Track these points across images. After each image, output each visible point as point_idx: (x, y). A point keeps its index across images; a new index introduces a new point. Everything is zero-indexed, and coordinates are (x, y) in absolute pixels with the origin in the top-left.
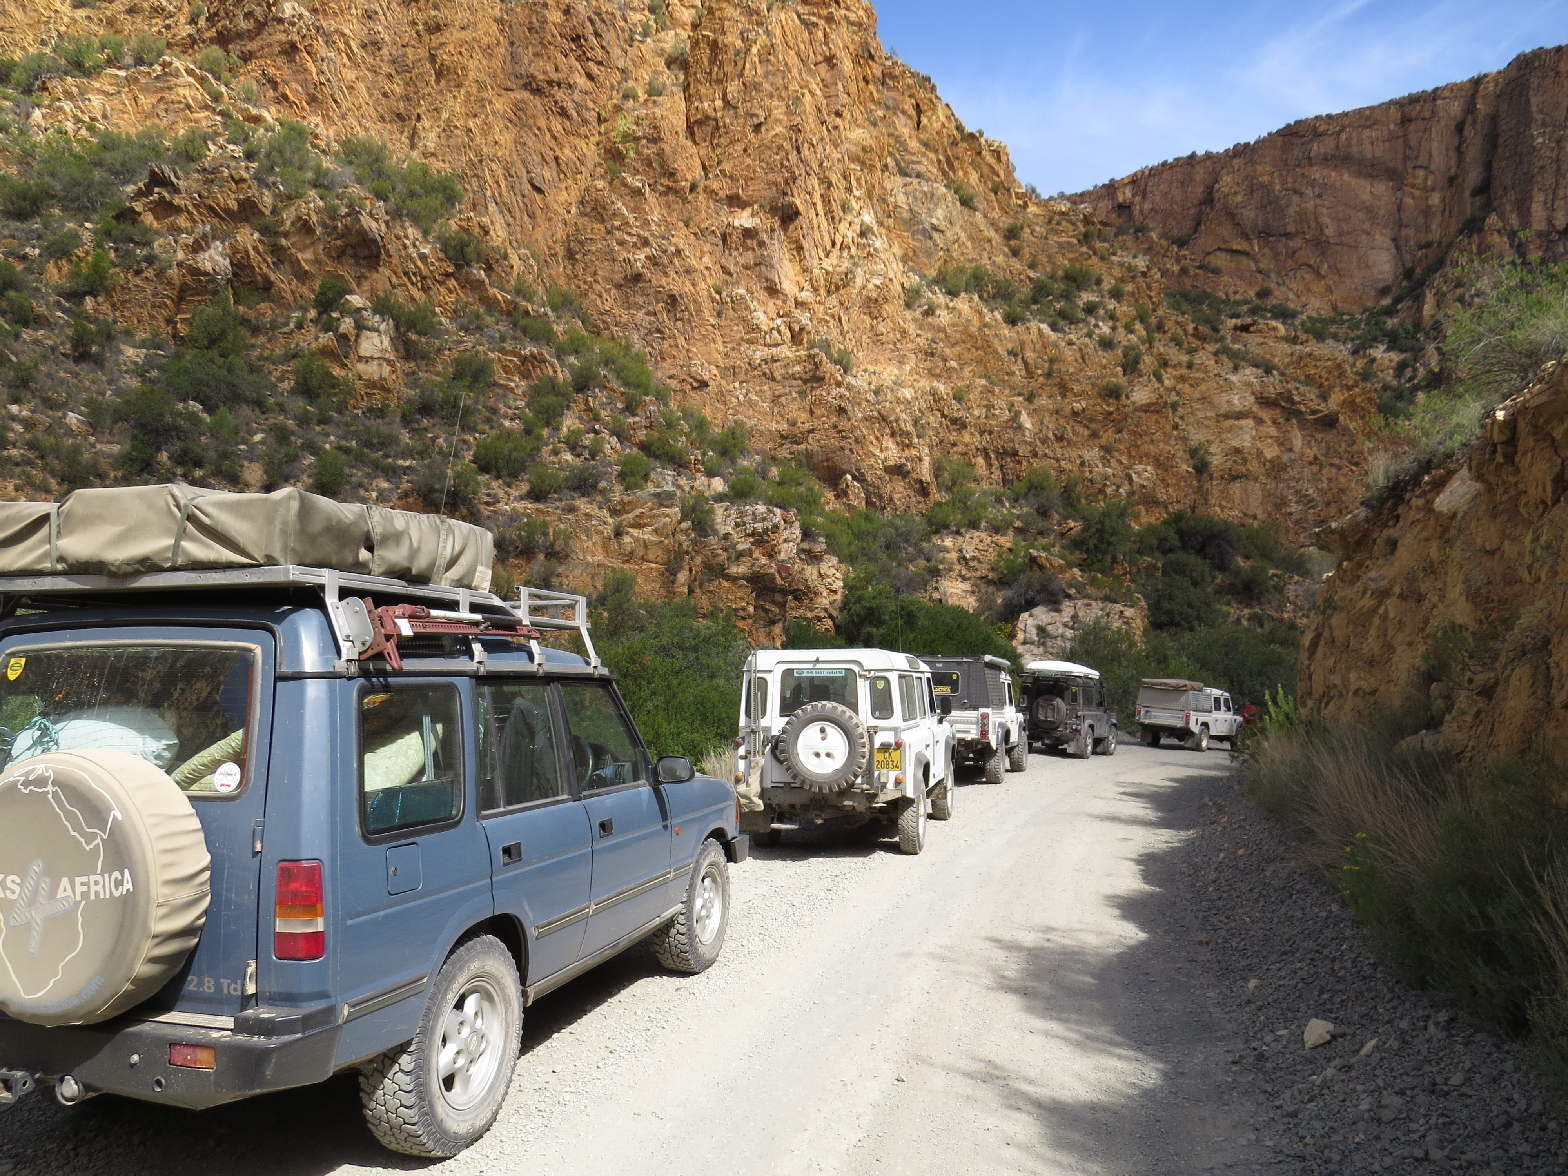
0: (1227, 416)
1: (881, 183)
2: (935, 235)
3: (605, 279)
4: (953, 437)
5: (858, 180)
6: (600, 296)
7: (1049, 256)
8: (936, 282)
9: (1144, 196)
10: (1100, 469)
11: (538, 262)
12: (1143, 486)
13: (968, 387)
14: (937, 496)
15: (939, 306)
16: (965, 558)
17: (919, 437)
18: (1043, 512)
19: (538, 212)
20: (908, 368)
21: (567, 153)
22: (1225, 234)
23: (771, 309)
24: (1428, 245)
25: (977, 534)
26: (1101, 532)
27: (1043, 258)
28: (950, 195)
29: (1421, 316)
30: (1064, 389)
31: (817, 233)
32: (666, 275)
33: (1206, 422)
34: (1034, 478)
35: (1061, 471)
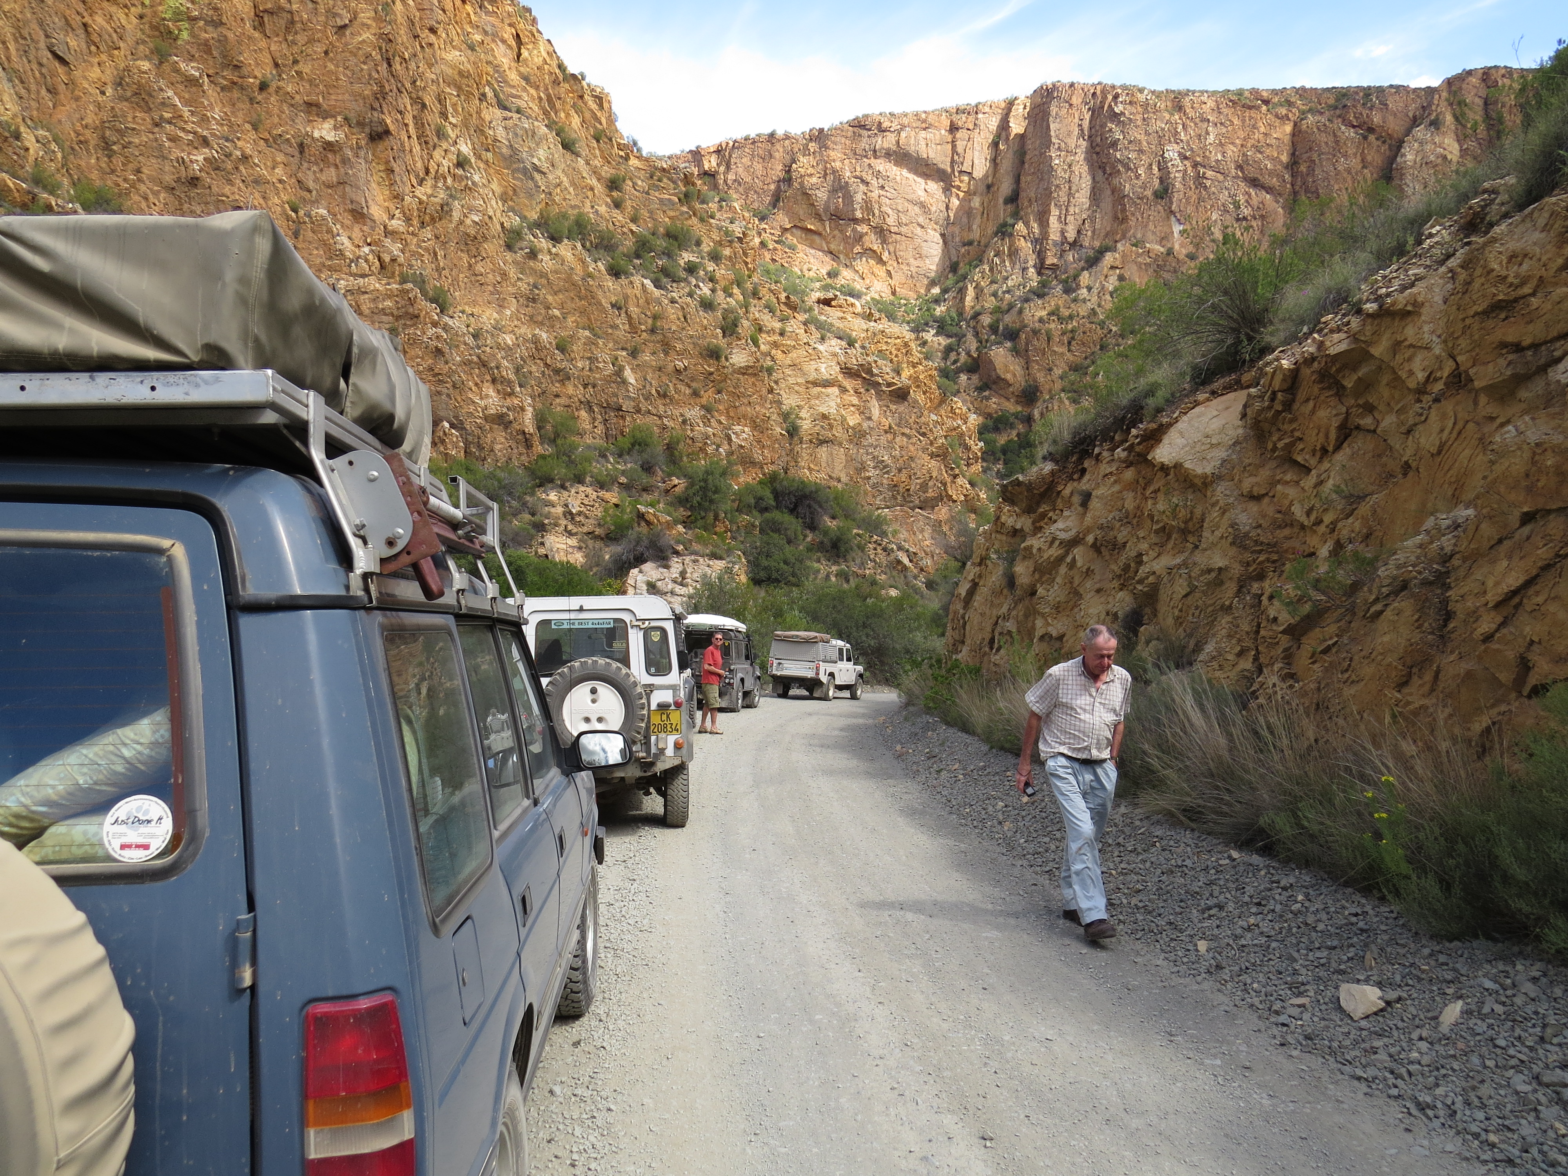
0: (815, 384)
1: (479, 113)
2: (537, 176)
3: (152, 179)
4: (556, 388)
5: (454, 105)
6: (146, 199)
7: (651, 212)
8: (538, 225)
9: (728, 167)
10: (701, 428)
11: (62, 148)
12: (742, 447)
13: (572, 337)
14: (539, 449)
15: (541, 250)
16: (571, 513)
17: (521, 386)
18: (648, 468)
19: (62, 88)
20: (508, 312)
21: (99, 22)
22: (801, 212)
23: (357, 234)
24: (970, 243)
25: (582, 488)
26: (704, 489)
27: (645, 213)
28: (551, 136)
29: (964, 306)
30: (667, 347)
31: (408, 157)
32: (230, 182)
33: (797, 388)
34: (638, 435)
35: (664, 428)
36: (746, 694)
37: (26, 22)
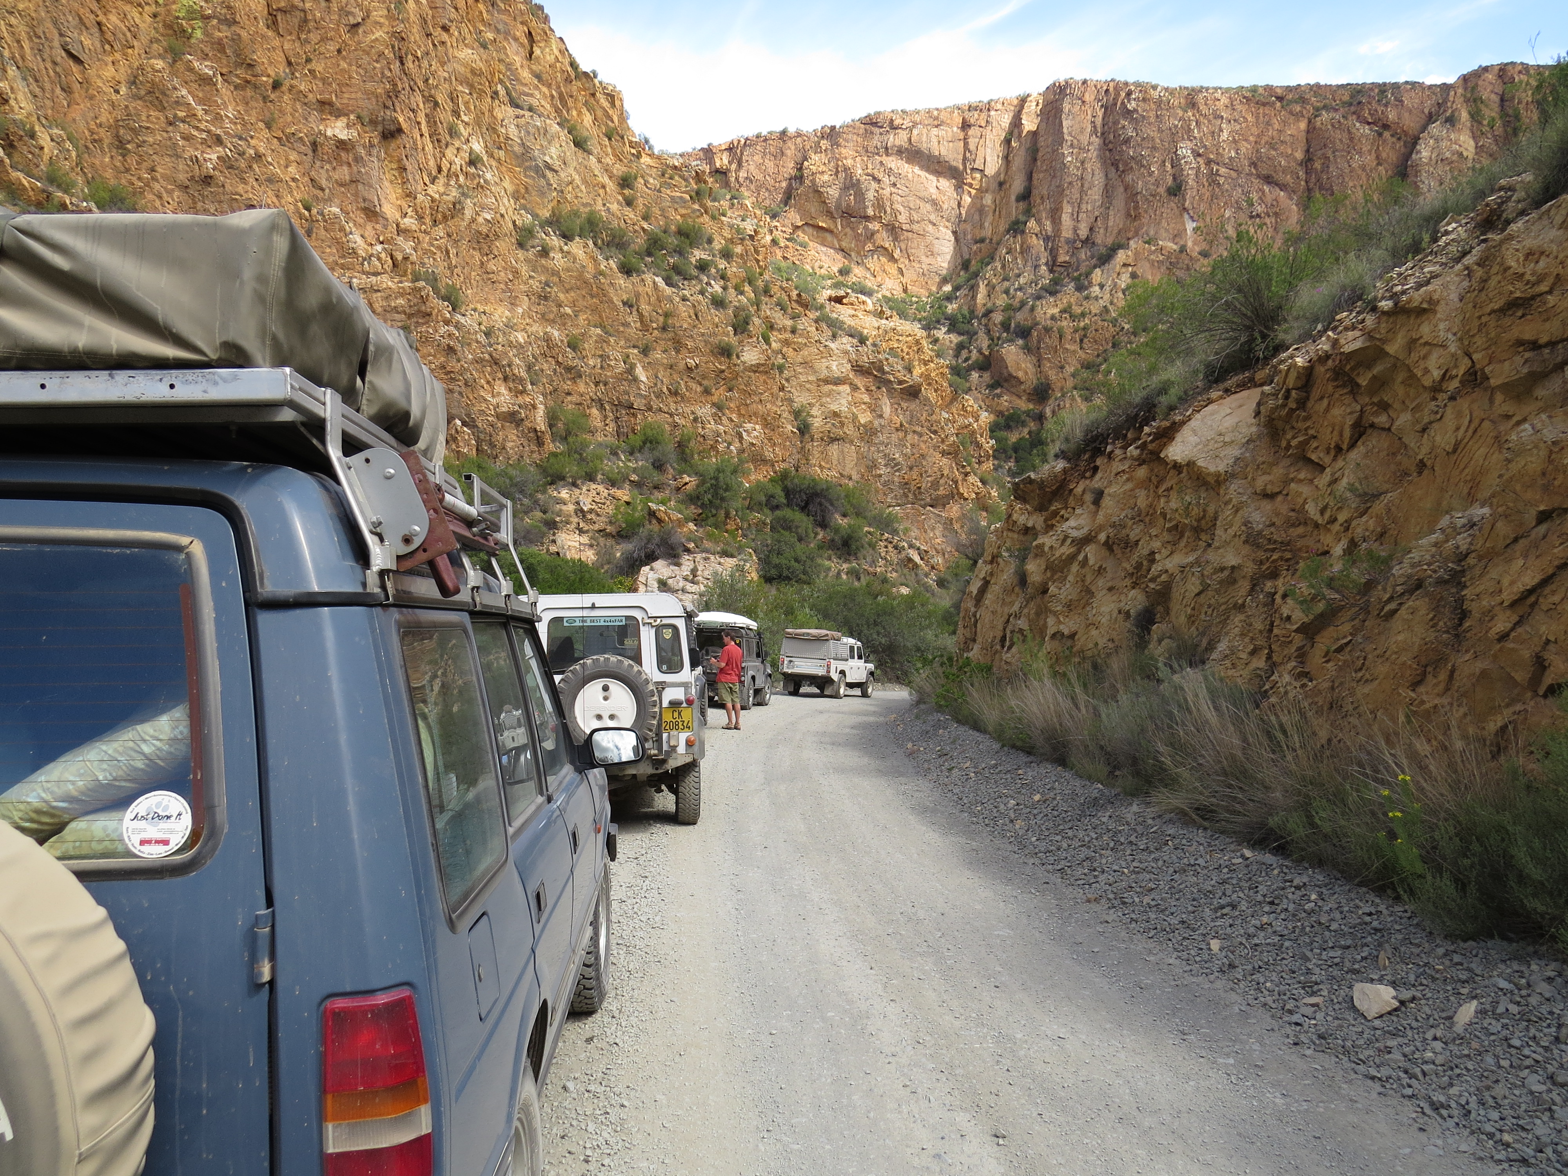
0: (827, 381)
1: (491, 111)
2: (549, 174)
3: (166, 178)
4: (568, 386)
5: (466, 103)
6: (160, 197)
7: (662, 210)
8: (549, 223)
9: (740, 165)
10: (712, 426)
11: (76, 147)
12: (753, 444)
13: (583, 335)
14: (550, 446)
15: (553, 249)
16: (582, 511)
17: (532, 384)
18: (659, 466)
19: (76, 86)
20: (520, 310)
21: (113, 20)
22: (813, 210)
23: (369, 232)
24: (982, 241)
25: (594, 486)
26: (715, 487)
27: (656, 211)
28: (563, 134)
29: (975, 304)
30: (678, 345)
31: (421, 155)
32: (243, 181)
33: (808, 386)
34: (649, 433)
35: (675, 426)
36: (757, 692)
37: (41, 21)
